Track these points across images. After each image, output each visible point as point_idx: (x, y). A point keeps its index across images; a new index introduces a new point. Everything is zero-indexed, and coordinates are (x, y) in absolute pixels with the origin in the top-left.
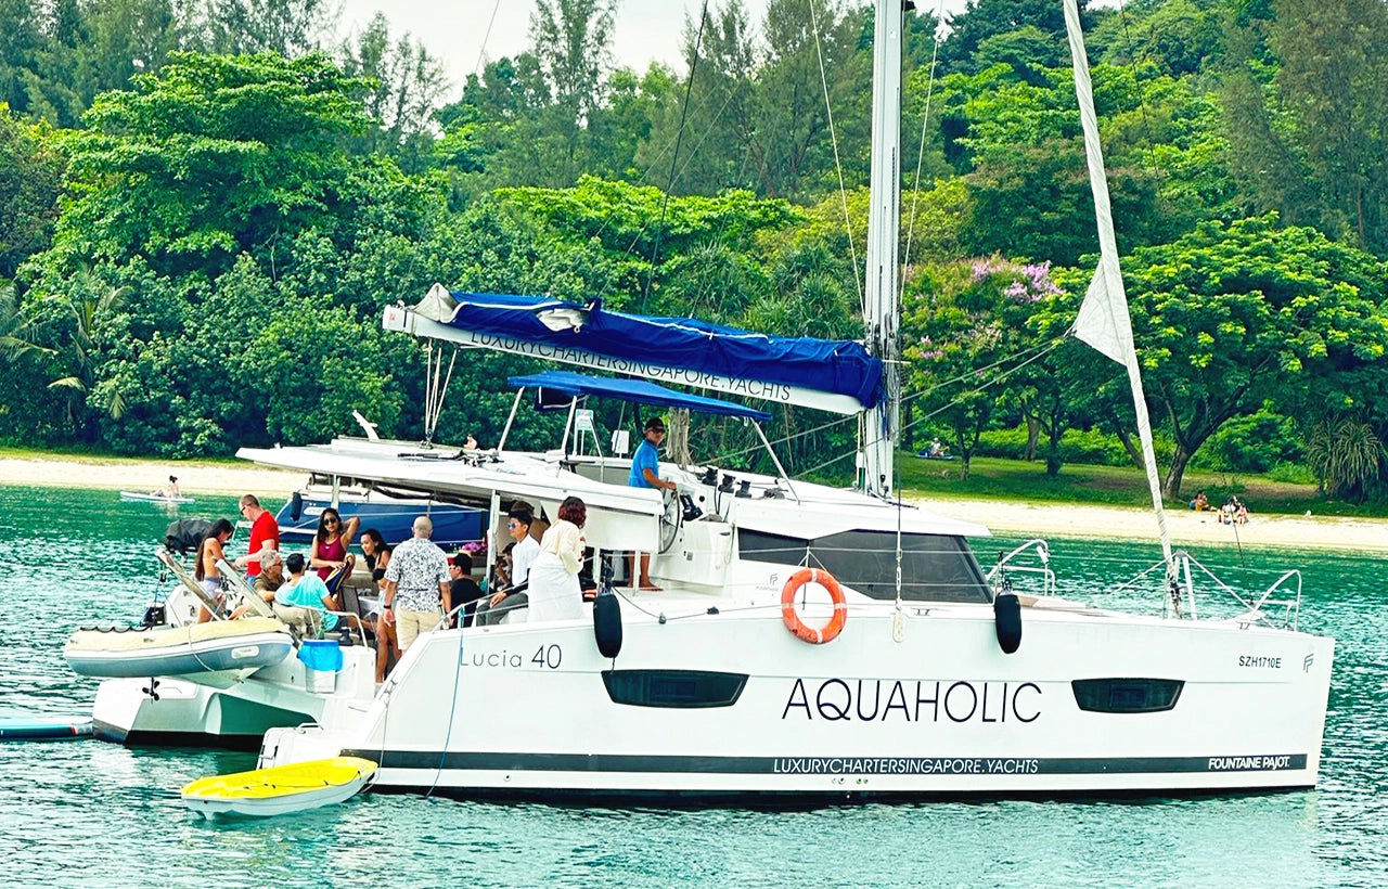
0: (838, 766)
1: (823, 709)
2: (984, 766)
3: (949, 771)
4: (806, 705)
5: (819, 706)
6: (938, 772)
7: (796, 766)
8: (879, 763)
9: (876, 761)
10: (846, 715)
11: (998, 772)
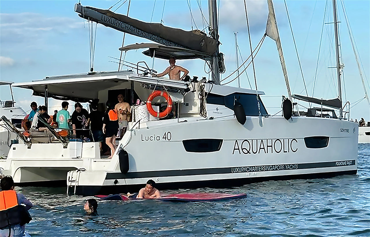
0: (248, 169)
1: (243, 150)
2: (285, 167)
3: (276, 170)
4: (239, 149)
5: (242, 149)
6: (274, 170)
7: (237, 170)
8: (259, 168)
9: (258, 167)
10: (250, 152)
11: (288, 169)
